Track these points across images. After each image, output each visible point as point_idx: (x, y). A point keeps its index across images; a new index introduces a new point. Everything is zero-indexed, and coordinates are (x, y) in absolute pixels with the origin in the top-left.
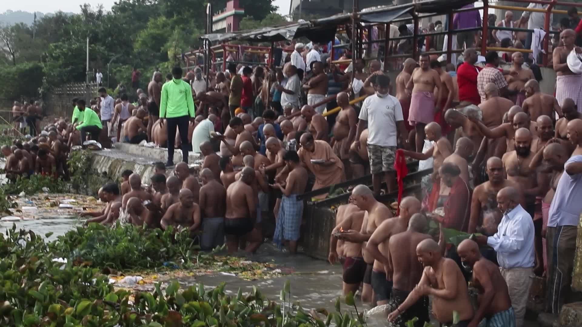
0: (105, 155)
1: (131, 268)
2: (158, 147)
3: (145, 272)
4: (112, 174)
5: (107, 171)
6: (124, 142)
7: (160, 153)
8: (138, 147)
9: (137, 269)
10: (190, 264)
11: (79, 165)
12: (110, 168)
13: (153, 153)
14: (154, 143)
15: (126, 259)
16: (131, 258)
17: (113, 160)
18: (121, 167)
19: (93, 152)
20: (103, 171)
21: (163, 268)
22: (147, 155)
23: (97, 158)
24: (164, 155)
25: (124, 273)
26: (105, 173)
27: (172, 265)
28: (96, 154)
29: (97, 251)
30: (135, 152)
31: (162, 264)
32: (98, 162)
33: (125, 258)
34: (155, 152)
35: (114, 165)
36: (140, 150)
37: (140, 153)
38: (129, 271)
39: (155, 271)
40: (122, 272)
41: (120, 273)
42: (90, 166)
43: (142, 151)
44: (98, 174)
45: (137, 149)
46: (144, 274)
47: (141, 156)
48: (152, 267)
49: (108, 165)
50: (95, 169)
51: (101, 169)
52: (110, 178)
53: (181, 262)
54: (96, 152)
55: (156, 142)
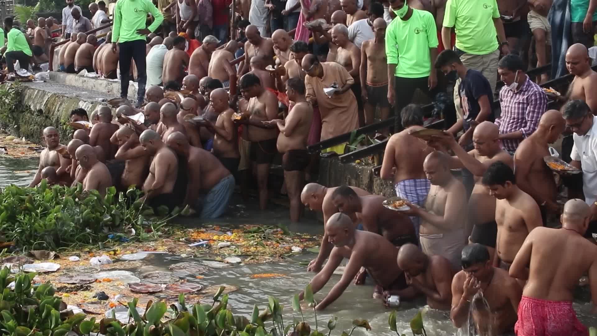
0: (38, 88)
1: (68, 246)
2: (103, 78)
3: (87, 250)
4: (49, 112)
5: (42, 107)
6: (59, 71)
7: (106, 86)
8: (77, 77)
9: (75, 246)
10: (144, 235)
11: (7, 101)
12: (46, 105)
13: (98, 86)
14: (97, 73)
15: (60, 234)
16: (66, 232)
17: (50, 95)
18: (61, 104)
19: (24, 84)
20: (37, 108)
21: (109, 242)
22: (90, 87)
23: (28, 92)
24: (112, 88)
25: (59, 253)
26: (40, 111)
27: (120, 237)
28: (26, 87)
29: (21, 224)
30: (74, 83)
31: (106, 237)
32: (30, 97)
33: (59, 232)
34: (101, 84)
35: (51, 101)
36: (81, 81)
37: (80, 85)
38: (65, 250)
39: (99, 247)
40: (56, 251)
41: (52, 254)
42: (20, 102)
43: (83, 82)
44: (32, 113)
45: (76, 80)
46: (86, 252)
47: (84, 90)
48: (95, 242)
49: (43, 101)
50: (27, 106)
51: (35, 106)
52: (47, 117)
53: (131, 232)
54: (27, 84)
55: (99, 72)
